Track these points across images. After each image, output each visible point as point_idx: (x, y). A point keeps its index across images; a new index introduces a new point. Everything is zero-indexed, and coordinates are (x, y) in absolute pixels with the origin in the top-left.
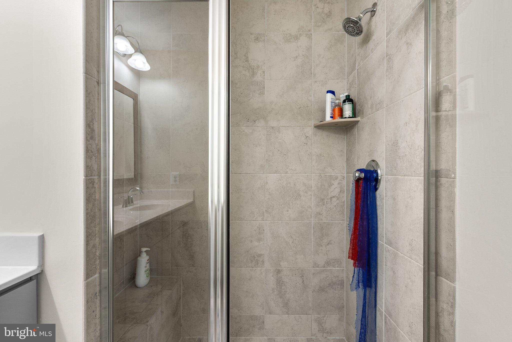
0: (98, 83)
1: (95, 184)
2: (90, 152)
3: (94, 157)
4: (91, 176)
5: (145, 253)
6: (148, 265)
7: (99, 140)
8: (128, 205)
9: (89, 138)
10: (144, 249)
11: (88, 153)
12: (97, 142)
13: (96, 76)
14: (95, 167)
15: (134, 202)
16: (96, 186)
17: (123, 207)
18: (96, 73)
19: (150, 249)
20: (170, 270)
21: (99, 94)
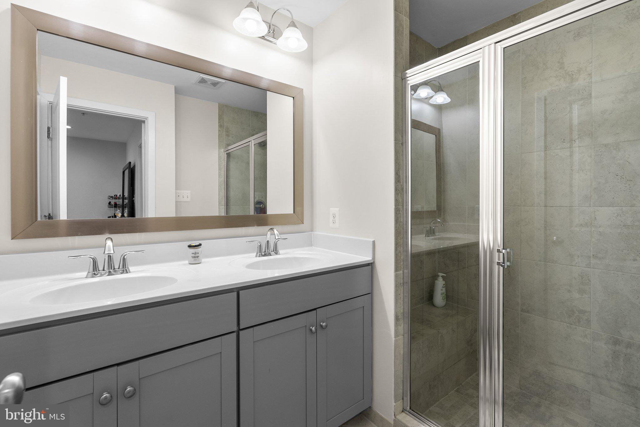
0: (402, 144)
1: (400, 211)
2: (397, 190)
3: (400, 194)
4: (398, 206)
5: (441, 278)
6: (444, 289)
7: (403, 182)
8: (430, 235)
9: (397, 182)
10: (441, 274)
11: (397, 192)
12: (401, 184)
13: (401, 140)
14: (401, 200)
15: (437, 234)
16: (401, 213)
17: (426, 236)
18: (401, 138)
19: (445, 275)
20: (466, 301)
21: (403, 152)
